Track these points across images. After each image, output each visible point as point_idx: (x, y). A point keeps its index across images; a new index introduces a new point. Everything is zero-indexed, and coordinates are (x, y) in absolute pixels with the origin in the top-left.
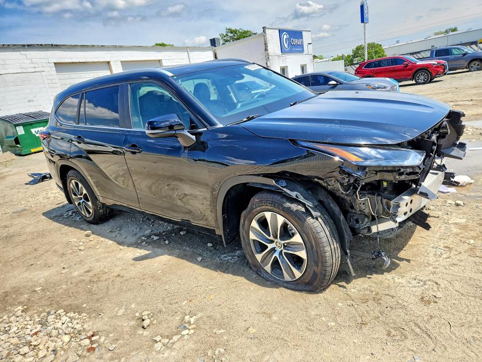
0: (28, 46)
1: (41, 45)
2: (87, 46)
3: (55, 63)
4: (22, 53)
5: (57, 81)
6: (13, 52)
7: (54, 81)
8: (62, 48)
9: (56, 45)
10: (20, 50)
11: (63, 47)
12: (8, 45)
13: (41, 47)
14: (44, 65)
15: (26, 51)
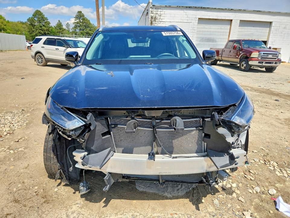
0: (189, 7)
1: (196, 7)
2: (222, 9)
3: (199, 18)
4: (185, 11)
5: (196, 29)
6: (181, 10)
7: (194, 29)
8: (206, 10)
9: (204, 8)
10: (184, 9)
11: (208, 9)
12: (180, 6)
13: (196, 8)
14: (193, 19)
15: (187, 10)
